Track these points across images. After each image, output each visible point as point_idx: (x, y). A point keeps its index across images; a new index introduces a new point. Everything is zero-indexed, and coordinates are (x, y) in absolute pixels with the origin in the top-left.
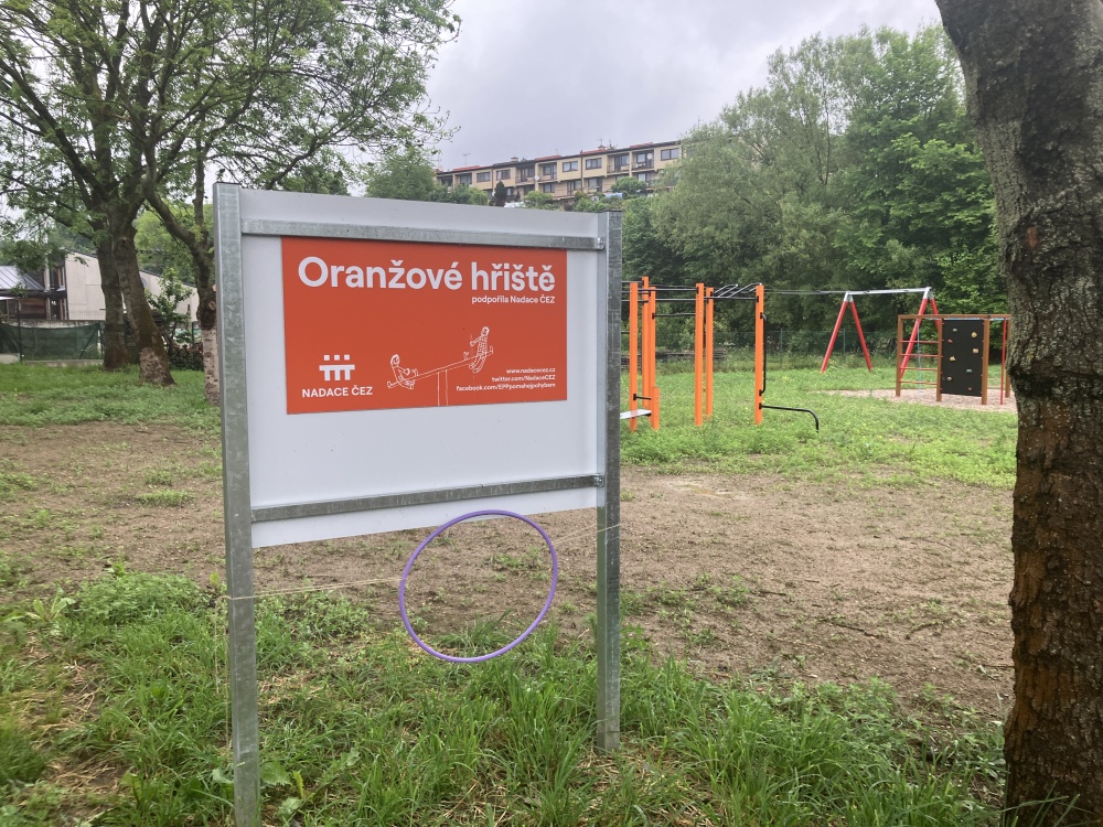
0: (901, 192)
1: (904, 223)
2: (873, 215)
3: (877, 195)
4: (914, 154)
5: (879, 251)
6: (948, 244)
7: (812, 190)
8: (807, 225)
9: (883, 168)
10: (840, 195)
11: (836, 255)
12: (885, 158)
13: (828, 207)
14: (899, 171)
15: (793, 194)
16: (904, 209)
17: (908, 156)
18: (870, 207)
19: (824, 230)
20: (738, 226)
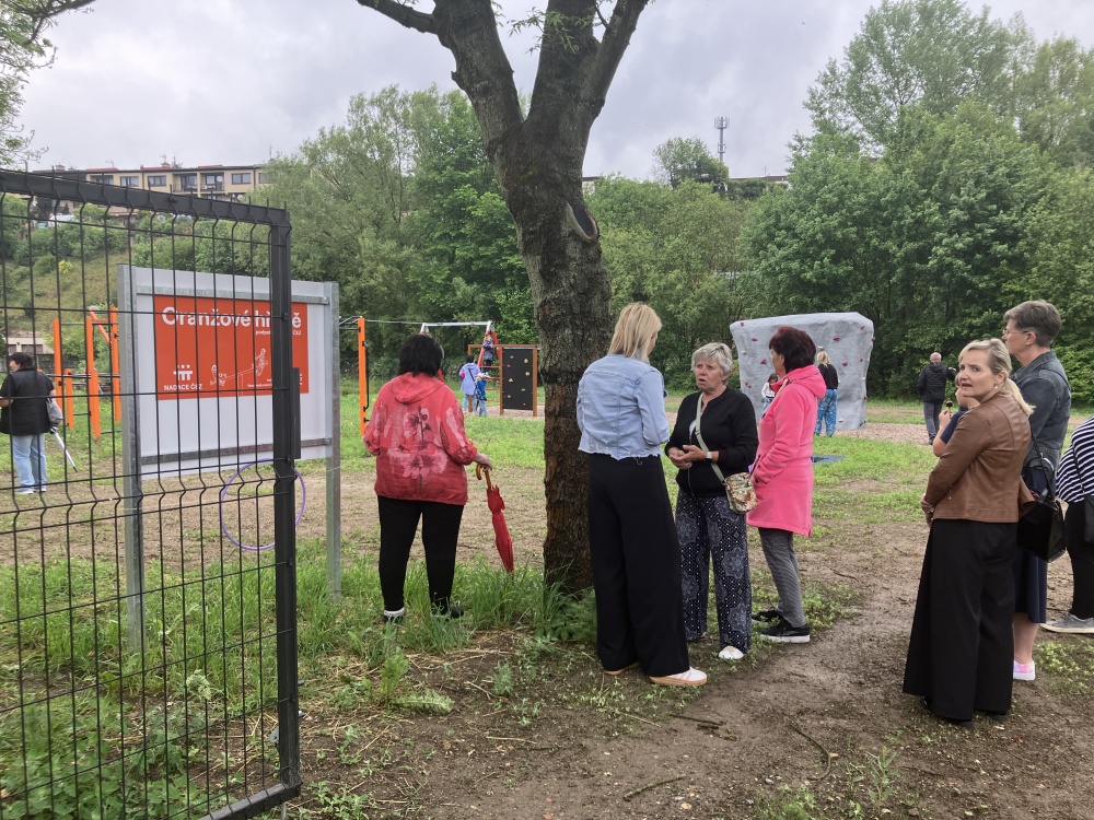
0: (463, 236)
1: (468, 263)
2: (441, 255)
3: (445, 236)
4: (473, 203)
5: (448, 288)
6: (504, 284)
7: (388, 228)
8: (384, 260)
9: (449, 213)
10: (412, 234)
11: (411, 289)
12: (450, 204)
13: (402, 245)
14: (462, 217)
15: (370, 231)
16: (468, 250)
17: (469, 204)
18: (439, 247)
19: (400, 265)
20: (319, 257)
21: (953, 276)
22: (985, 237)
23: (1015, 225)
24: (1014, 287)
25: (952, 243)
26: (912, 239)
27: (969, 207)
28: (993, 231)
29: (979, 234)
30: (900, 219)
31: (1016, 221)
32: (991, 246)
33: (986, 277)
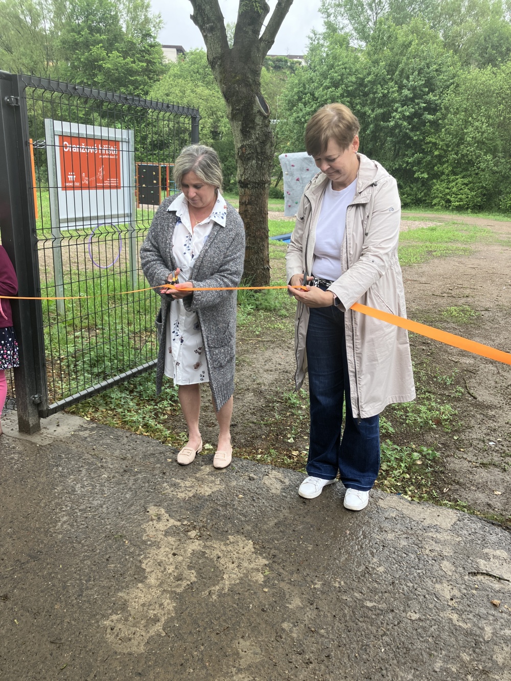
21: (401, 131)
22: (420, 108)
23: (436, 102)
24: (432, 139)
25: (403, 111)
26: (380, 106)
27: (413, 89)
28: (424, 105)
29: (417, 107)
30: (374, 93)
31: (437, 100)
32: (423, 114)
33: (418, 133)
